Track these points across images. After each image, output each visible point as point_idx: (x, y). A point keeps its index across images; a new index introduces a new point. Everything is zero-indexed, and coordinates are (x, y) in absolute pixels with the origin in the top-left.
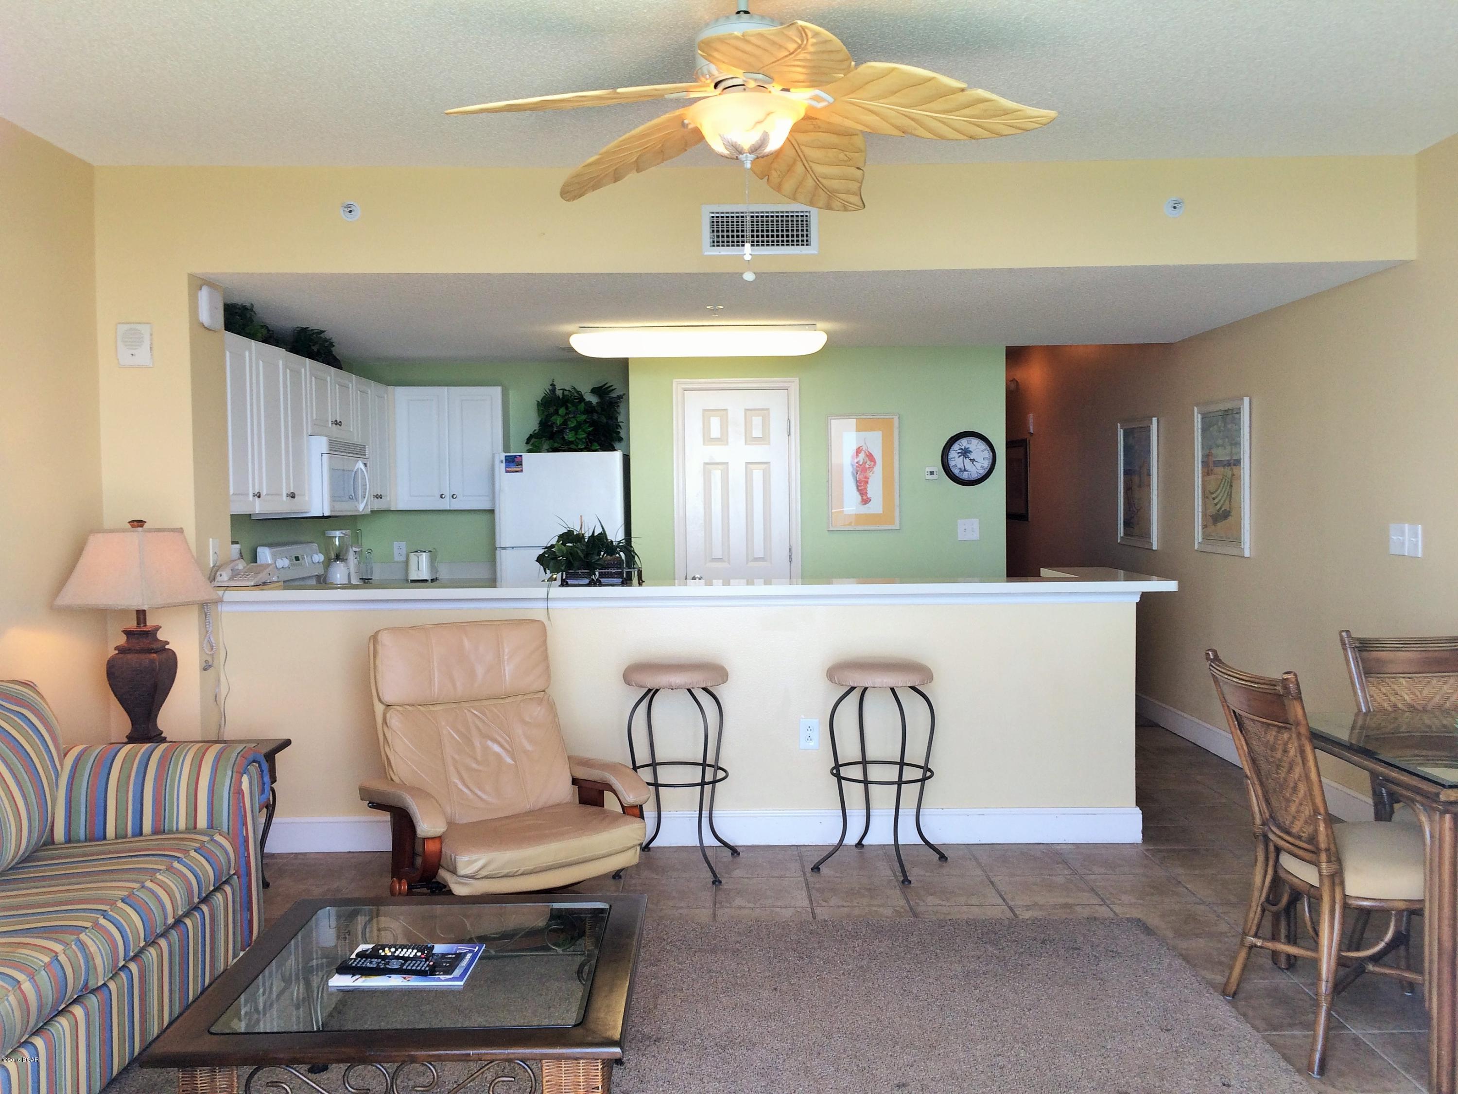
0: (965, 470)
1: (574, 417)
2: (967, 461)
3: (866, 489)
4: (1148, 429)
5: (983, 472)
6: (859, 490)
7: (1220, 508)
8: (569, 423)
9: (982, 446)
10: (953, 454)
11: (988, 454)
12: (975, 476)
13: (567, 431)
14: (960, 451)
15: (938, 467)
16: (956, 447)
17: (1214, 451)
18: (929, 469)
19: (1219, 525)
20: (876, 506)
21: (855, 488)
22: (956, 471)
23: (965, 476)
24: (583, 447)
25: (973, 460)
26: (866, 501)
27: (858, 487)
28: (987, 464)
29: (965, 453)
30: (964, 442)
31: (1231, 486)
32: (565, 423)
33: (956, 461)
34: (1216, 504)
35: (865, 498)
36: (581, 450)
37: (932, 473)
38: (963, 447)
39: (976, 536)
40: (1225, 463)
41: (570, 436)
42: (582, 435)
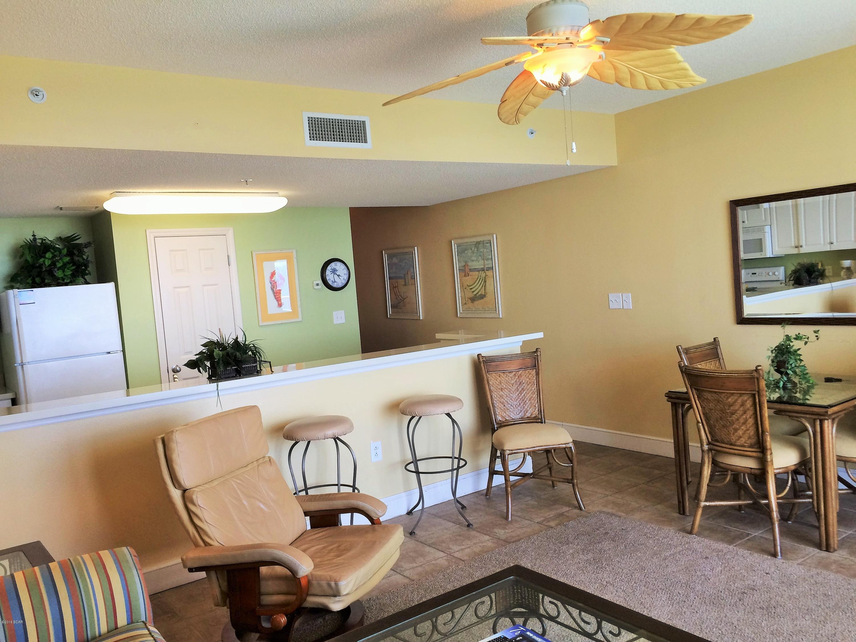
0: (335, 282)
1: (60, 259)
2: (336, 276)
3: (280, 297)
4: (412, 254)
5: (344, 282)
6: (276, 298)
7: (477, 293)
8: (57, 263)
9: (343, 266)
10: (328, 272)
11: (346, 271)
12: (340, 285)
13: (56, 269)
14: (331, 270)
15: (320, 281)
16: (329, 268)
17: (470, 264)
18: (315, 282)
19: (476, 303)
20: (287, 308)
21: (273, 297)
22: (330, 283)
23: (335, 285)
24: (68, 281)
25: (339, 276)
26: (280, 305)
27: (275, 296)
28: (346, 277)
29: (334, 271)
30: (333, 265)
31: (485, 282)
32: (54, 264)
33: (330, 277)
34: (473, 292)
35: (280, 303)
36: (67, 284)
37: (318, 285)
38: (333, 268)
39: (343, 321)
40: (480, 269)
41: (59, 273)
42: (69, 273)
